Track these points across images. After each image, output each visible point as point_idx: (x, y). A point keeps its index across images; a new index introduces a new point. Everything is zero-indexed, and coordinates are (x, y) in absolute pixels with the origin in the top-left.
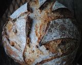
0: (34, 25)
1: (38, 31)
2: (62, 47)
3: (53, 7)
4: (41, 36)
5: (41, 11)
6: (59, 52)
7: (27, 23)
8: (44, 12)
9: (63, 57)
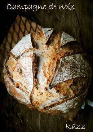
0: (41, 64)
1: (47, 71)
2: (74, 87)
3: (61, 41)
4: (50, 77)
5: (48, 47)
6: (70, 93)
7: (33, 62)
8: (51, 47)
9: (75, 98)
